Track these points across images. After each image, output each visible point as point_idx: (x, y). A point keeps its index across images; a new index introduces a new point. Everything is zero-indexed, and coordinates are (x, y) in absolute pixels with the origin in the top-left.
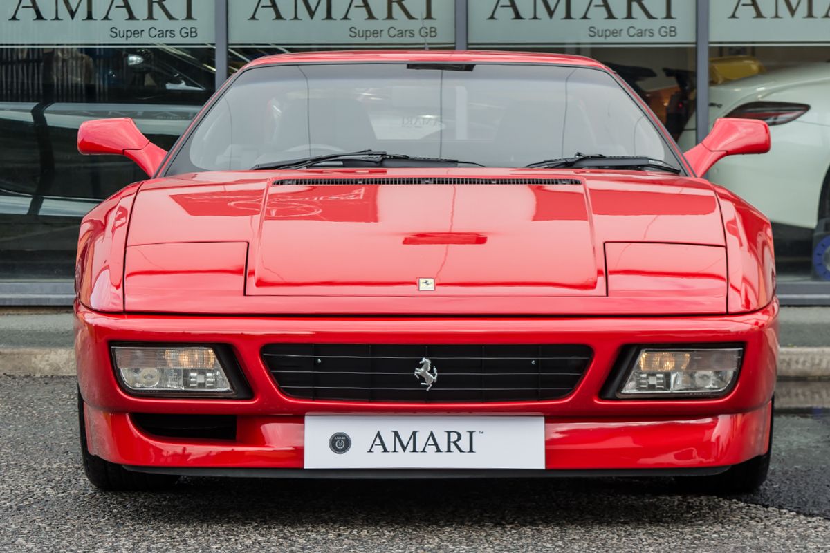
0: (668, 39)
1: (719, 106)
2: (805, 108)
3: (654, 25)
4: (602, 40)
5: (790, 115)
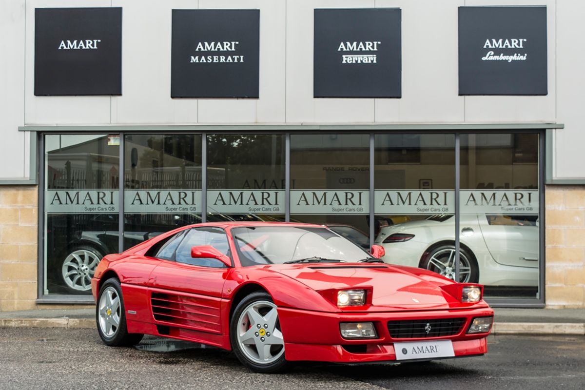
0: (360, 212)
1: (385, 235)
2: (413, 236)
3: (355, 206)
4: (337, 212)
5: (408, 239)
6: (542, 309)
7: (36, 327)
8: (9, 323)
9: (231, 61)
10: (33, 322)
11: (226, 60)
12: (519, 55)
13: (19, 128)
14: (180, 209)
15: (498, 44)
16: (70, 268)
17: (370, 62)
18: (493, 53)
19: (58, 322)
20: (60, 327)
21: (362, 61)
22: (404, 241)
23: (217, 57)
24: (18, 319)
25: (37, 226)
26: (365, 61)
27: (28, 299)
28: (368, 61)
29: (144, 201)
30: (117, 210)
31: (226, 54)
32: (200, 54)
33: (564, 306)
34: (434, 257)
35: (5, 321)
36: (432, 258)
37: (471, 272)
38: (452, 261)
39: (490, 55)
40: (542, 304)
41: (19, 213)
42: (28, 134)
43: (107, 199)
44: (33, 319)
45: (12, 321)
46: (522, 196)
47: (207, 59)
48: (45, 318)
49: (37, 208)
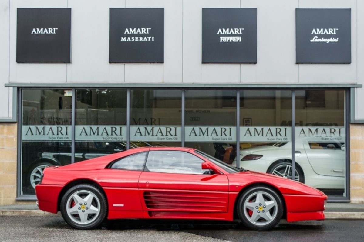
0: (230, 141)
1: (242, 155)
2: (262, 156)
3: (227, 137)
4: (215, 141)
5: (258, 158)
6: (348, 204)
7: (23, 216)
8: (5, 213)
9: (146, 40)
10: (21, 212)
11: (143, 39)
12: (334, 38)
13: (5, 84)
14: (112, 138)
15: (320, 32)
16: (35, 177)
17: (237, 41)
18: (317, 37)
19: (38, 212)
20: (40, 215)
21: (232, 41)
22: (255, 159)
23: (138, 37)
24: (11, 211)
25: (16, 149)
26: (234, 41)
27: (10, 198)
28: (236, 40)
29: (88, 133)
30: (70, 138)
31: (143, 35)
32: (127, 36)
33: (362, 201)
34: (276, 170)
35: (3, 212)
36: (275, 170)
37: (300, 179)
38: (287, 172)
39: (315, 39)
40: (348, 200)
41: (5, 141)
42: (11, 89)
43: (64, 132)
44: (21, 211)
45: (7, 212)
46: (335, 130)
47: (131, 39)
48: (28, 209)
49: (16, 137)
